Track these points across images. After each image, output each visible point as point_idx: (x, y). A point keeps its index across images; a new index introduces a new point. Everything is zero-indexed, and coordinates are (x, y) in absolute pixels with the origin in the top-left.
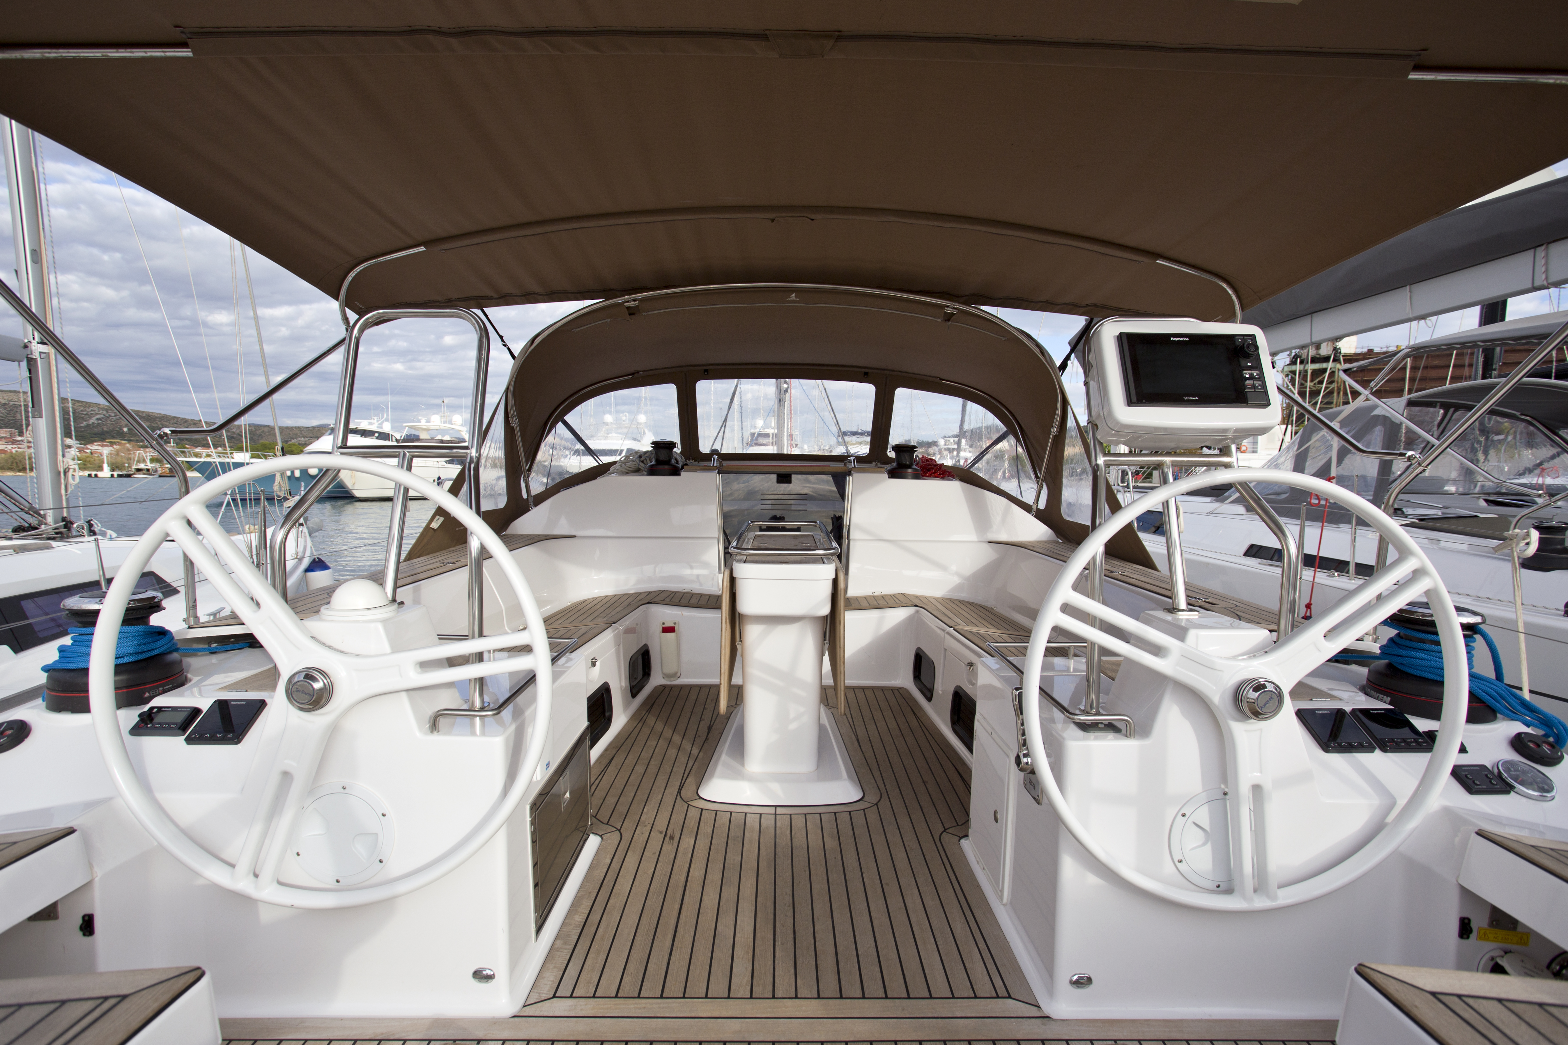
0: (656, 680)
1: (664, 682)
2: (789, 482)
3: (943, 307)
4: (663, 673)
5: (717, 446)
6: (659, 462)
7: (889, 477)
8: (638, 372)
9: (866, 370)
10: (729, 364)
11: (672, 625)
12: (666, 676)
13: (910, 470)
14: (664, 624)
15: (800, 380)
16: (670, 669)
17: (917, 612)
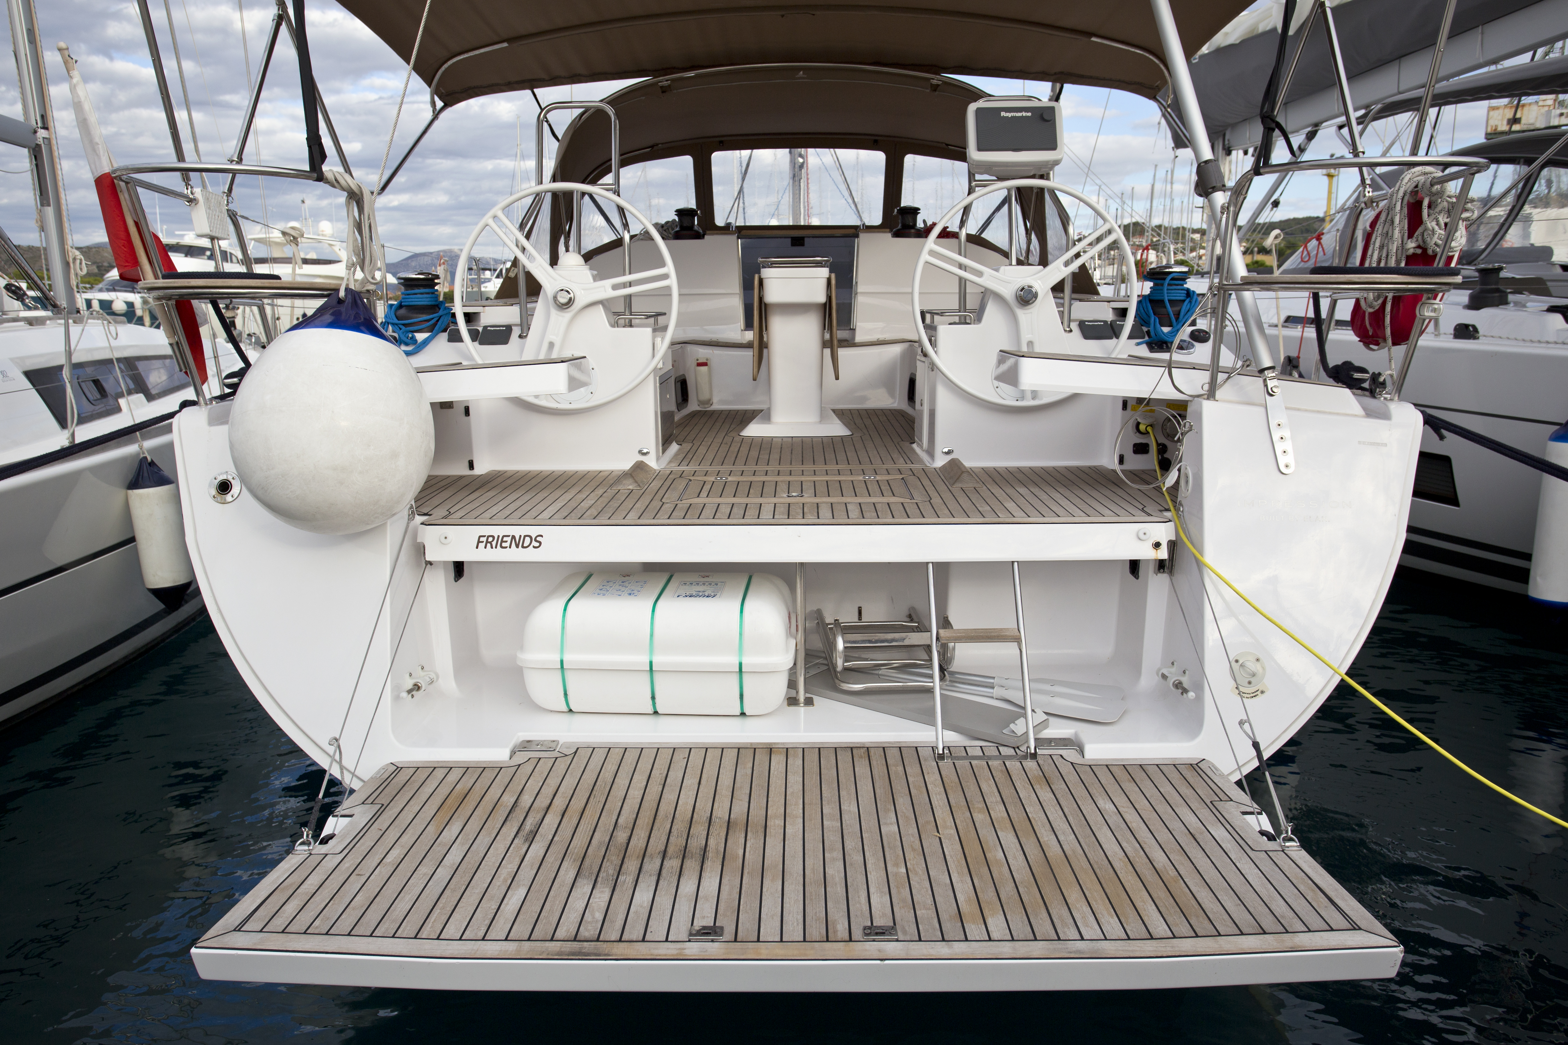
0: (693, 406)
1: (698, 408)
2: (803, 245)
3: (929, 79)
4: (699, 401)
5: (731, 220)
6: (683, 228)
7: (893, 237)
8: (657, 145)
9: (876, 138)
10: (741, 135)
11: (705, 361)
12: (701, 403)
13: (913, 231)
14: (697, 360)
15: (817, 149)
16: (704, 396)
17: (910, 346)
